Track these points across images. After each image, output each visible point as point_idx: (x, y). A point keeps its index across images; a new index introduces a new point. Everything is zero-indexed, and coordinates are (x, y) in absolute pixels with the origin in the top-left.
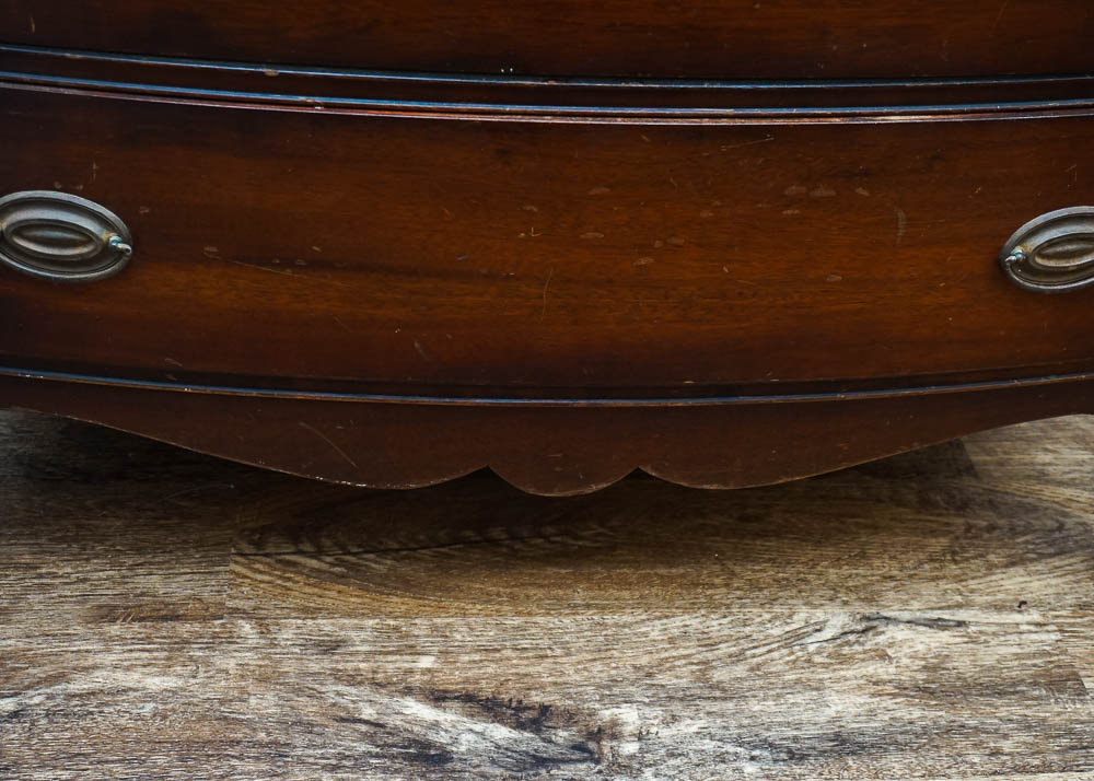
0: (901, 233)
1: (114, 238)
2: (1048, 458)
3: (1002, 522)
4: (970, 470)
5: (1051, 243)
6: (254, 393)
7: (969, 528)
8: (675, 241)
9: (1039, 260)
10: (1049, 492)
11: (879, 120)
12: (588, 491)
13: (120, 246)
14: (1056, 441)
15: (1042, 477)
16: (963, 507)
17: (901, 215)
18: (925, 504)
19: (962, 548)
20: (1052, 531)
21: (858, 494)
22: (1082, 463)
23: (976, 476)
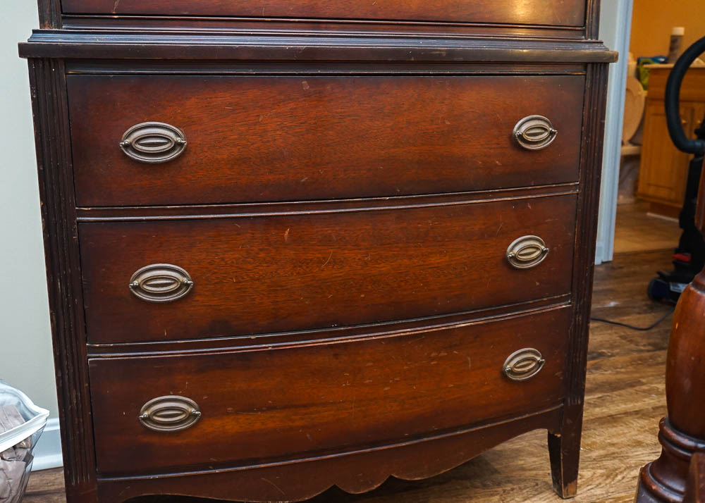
0: (470, 366)
1: (193, 410)
2: (522, 462)
3: (515, 487)
4: (496, 471)
5: (518, 362)
6: (244, 468)
7: (504, 491)
8: (396, 379)
9: (516, 369)
10: (527, 473)
11: (457, 326)
12: (373, 488)
13: (197, 413)
14: (523, 456)
15: (523, 469)
16: (499, 484)
17: (469, 359)
18: (485, 486)
19: (505, 498)
20: (534, 486)
21: (458, 487)
22: (535, 462)
23: (499, 473)
